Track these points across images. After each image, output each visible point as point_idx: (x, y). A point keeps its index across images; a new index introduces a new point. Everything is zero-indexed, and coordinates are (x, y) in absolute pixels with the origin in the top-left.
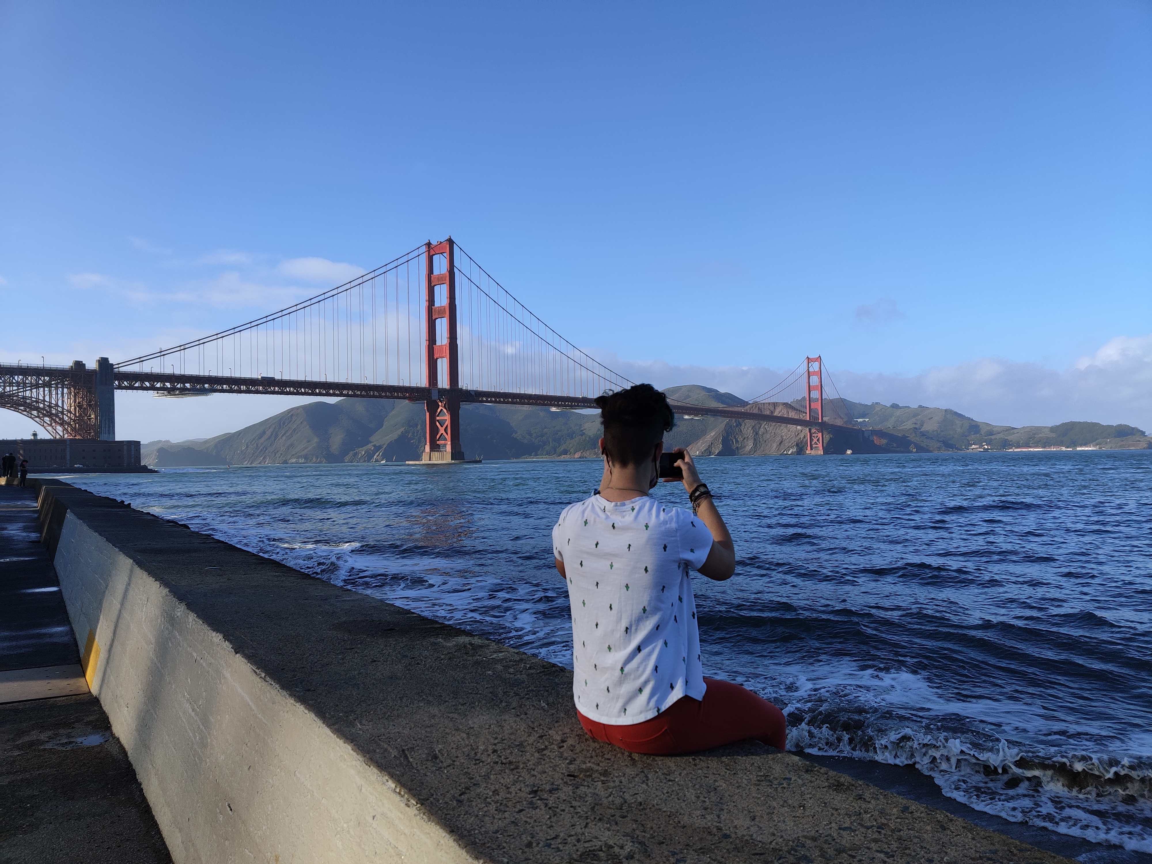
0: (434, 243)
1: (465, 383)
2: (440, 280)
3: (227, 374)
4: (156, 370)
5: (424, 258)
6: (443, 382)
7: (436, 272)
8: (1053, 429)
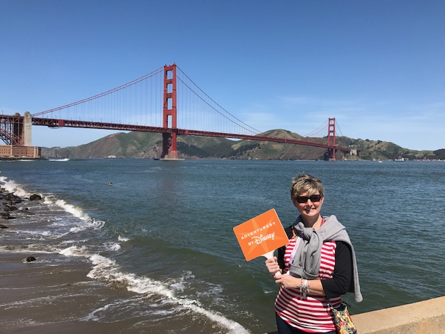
0: (168, 66)
1: (180, 126)
2: (171, 82)
3: (78, 120)
4: (49, 118)
5: (163, 73)
6: (170, 126)
7: (168, 79)
8: (434, 152)
